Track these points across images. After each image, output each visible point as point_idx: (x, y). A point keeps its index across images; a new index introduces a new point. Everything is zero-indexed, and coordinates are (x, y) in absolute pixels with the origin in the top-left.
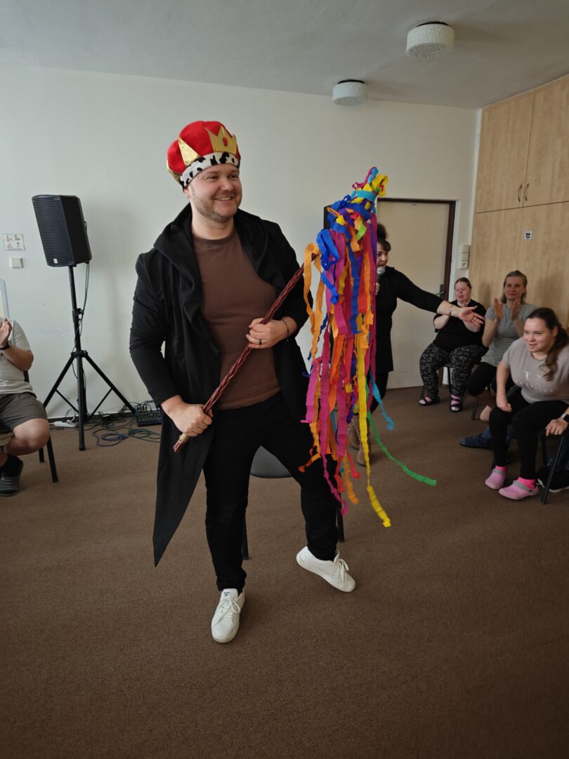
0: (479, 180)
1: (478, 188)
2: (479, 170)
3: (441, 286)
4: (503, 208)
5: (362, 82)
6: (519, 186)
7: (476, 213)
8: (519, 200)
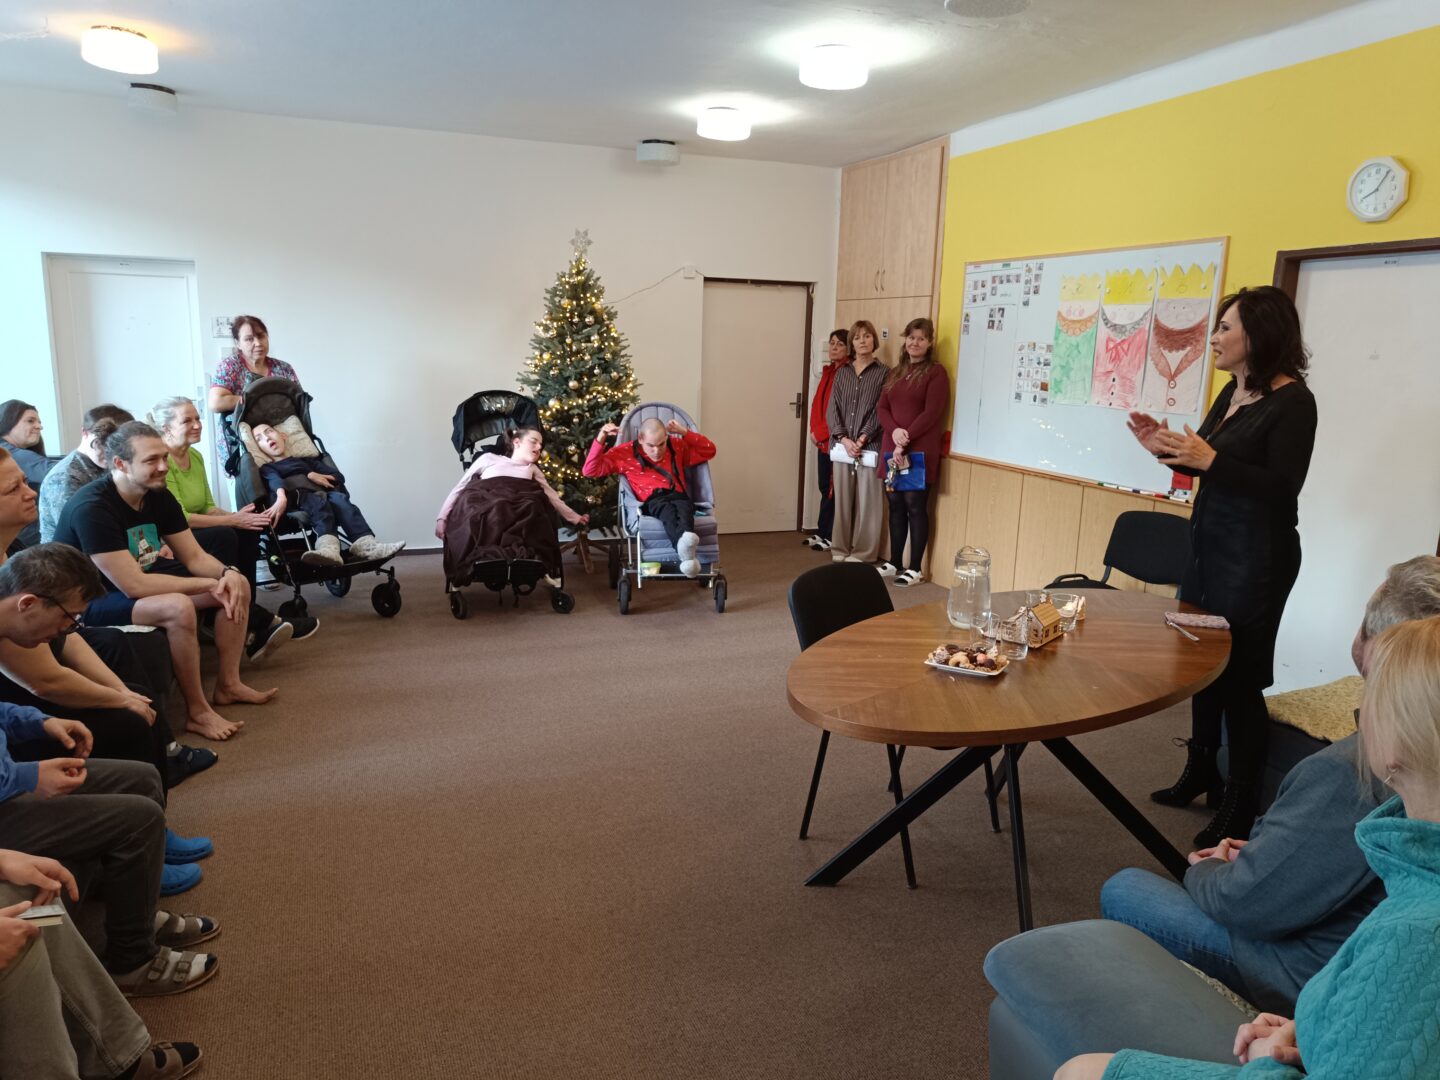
0: (840, 258)
1: (839, 268)
2: (841, 245)
3: (799, 395)
4: (863, 297)
5: (672, 143)
6: (875, 272)
7: (838, 300)
8: (877, 289)
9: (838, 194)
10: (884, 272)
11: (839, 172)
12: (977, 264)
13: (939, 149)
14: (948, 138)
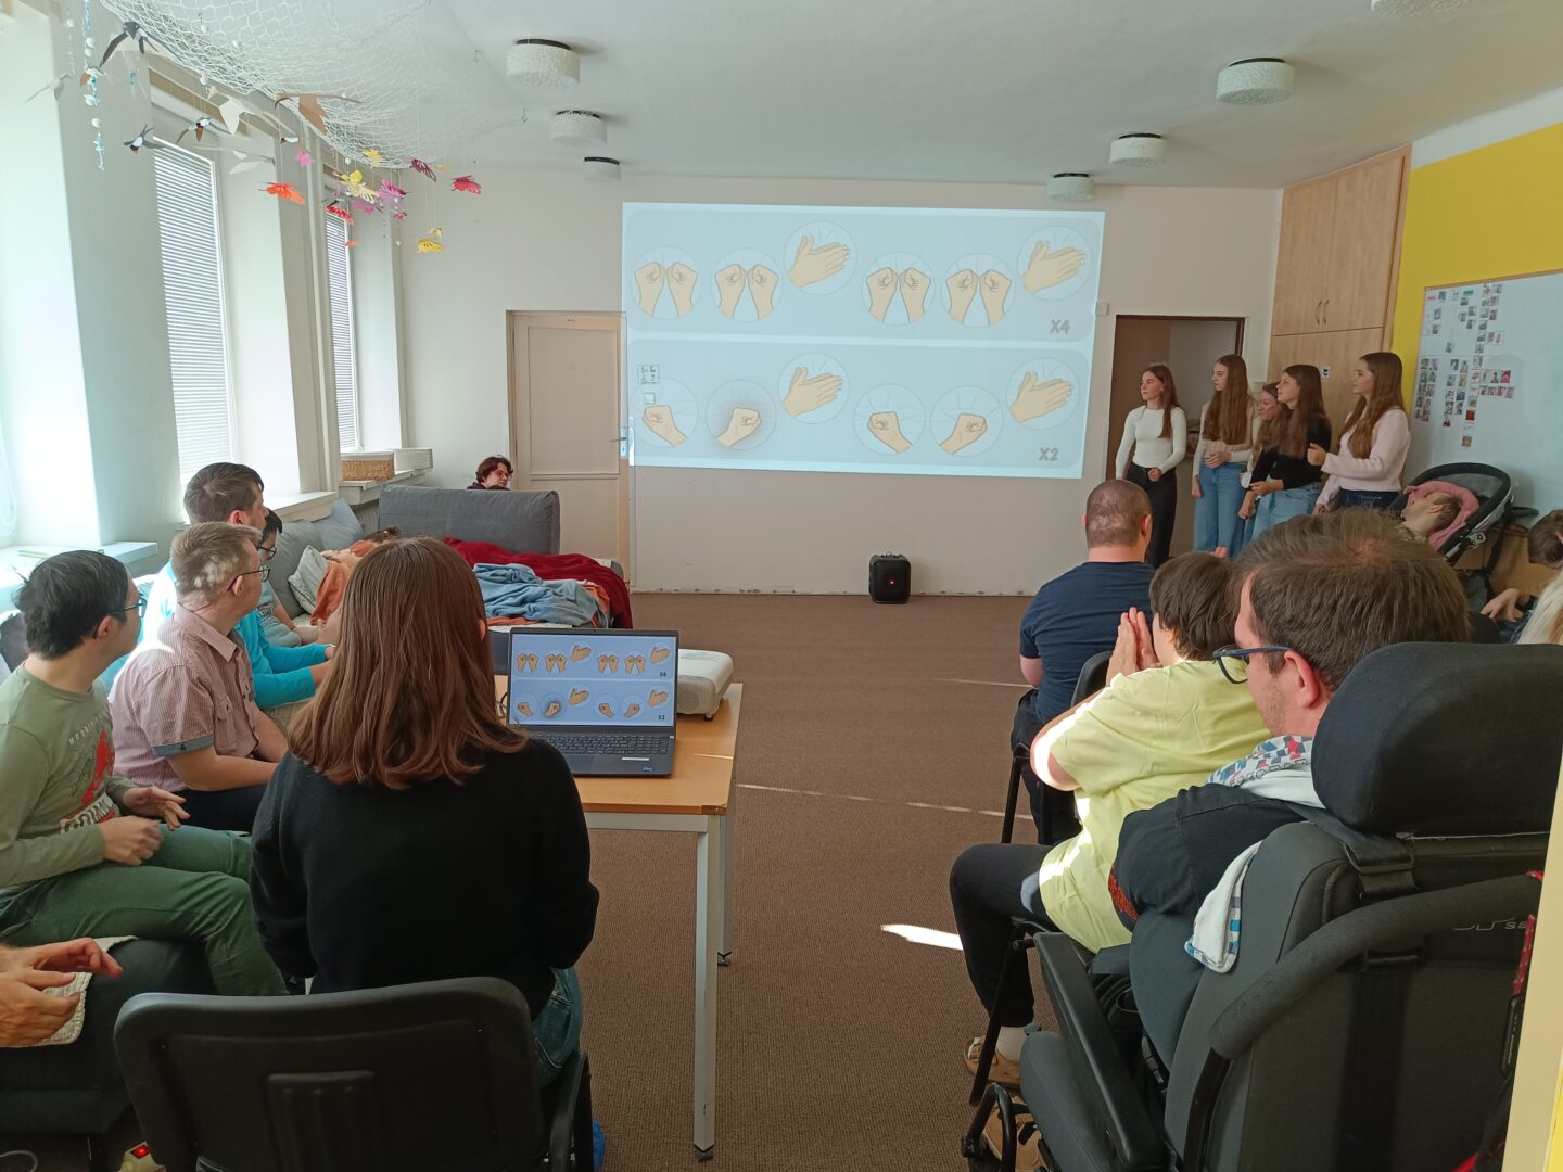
0: (1277, 290)
1: (1276, 300)
2: (1279, 275)
5: (1085, 175)
6: (1317, 302)
7: (1273, 336)
8: (1318, 322)
9: (1278, 219)
10: (1328, 302)
11: (1280, 193)
13: (1398, 161)
14: (1411, 146)
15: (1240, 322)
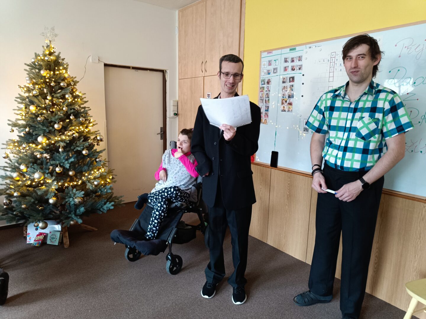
0: (179, 57)
1: (179, 63)
2: (179, 51)
3: (161, 128)
6: (202, 62)
7: (180, 79)
8: (202, 72)
9: (177, 25)
10: (206, 62)
11: (177, 12)
12: (269, 52)
15: (163, 72)
